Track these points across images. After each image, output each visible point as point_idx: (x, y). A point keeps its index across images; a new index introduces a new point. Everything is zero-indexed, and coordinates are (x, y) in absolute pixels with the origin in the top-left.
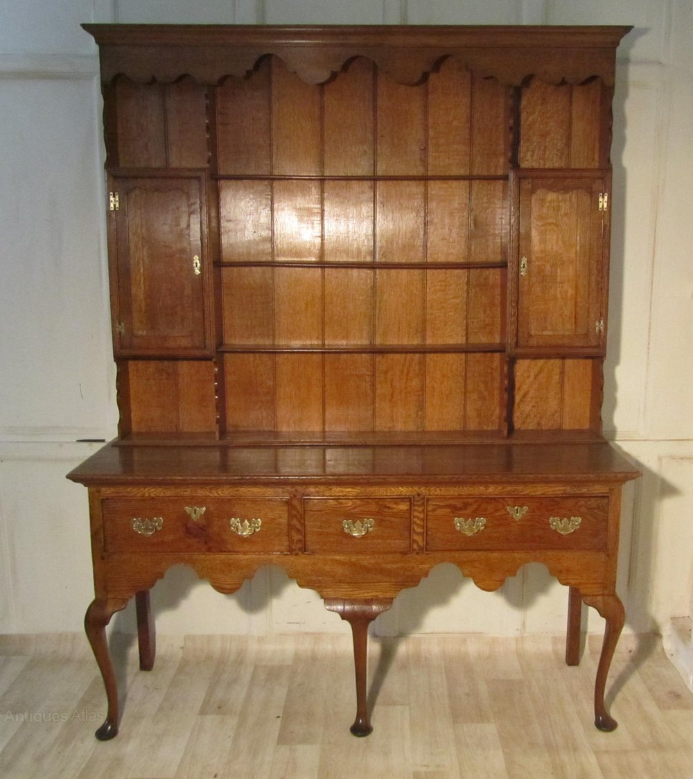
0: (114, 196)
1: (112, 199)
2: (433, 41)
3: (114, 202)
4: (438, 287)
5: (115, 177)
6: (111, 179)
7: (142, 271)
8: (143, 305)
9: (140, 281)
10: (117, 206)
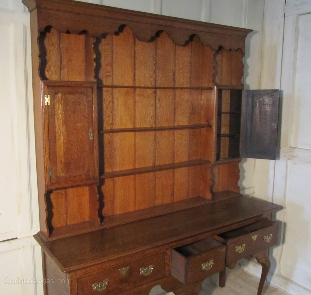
0: (47, 97)
1: (46, 98)
2: (189, 27)
3: (47, 100)
4: (179, 137)
5: (48, 86)
6: (46, 86)
7: (62, 139)
8: (63, 160)
9: (61, 145)
10: (49, 102)
